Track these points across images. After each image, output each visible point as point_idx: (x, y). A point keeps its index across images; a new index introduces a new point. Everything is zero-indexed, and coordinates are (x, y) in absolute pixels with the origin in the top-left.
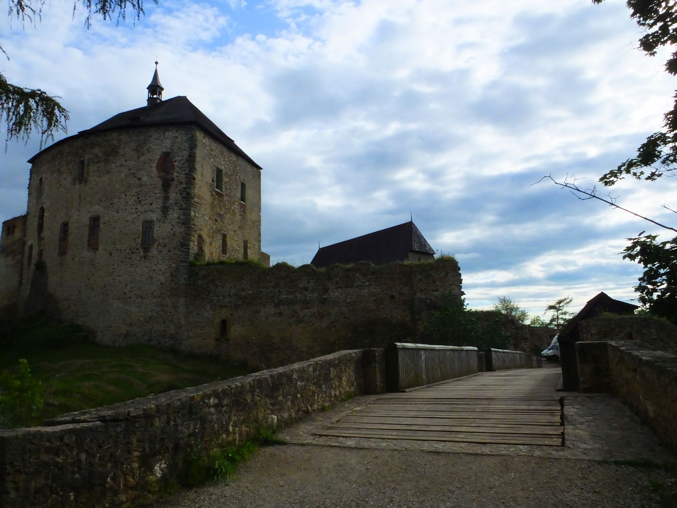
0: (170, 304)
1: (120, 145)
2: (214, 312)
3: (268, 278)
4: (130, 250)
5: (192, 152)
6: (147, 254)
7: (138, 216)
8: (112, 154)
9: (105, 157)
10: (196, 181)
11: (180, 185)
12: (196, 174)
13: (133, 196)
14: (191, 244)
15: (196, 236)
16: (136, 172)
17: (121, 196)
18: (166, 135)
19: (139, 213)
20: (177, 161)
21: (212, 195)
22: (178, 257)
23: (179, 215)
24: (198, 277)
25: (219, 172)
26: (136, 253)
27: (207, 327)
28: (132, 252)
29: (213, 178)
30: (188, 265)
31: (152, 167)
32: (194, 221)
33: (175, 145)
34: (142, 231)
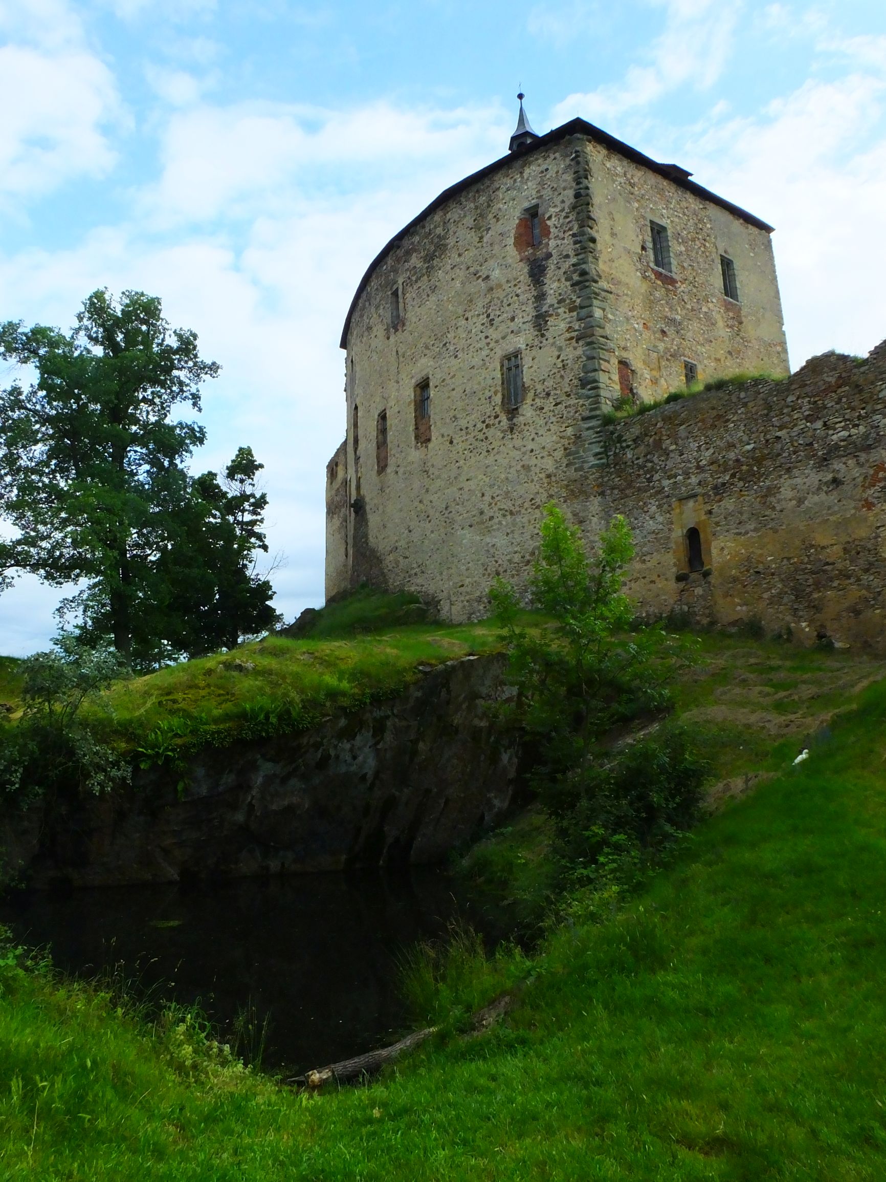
0: (569, 515)
1: (448, 230)
2: (668, 515)
3: (790, 399)
4: (484, 422)
5: (581, 186)
6: (515, 420)
7: (492, 350)
8: (437, 254)
9: (426, 265)
10: (599, 246)
11: (565, 261)
12: (597, 231)
13: (479, 315)
14: (603, 378)
15: (614, 361)
16: (479, 268)
17: (459, 324)
18: (525, 175)
19: (492, 345)
20: (553, 216)
21: (645, 278)
22: (576, 412)
23: (570, 322)
24: (624, 444)
25: (658, 232)
26: (494, 425)
27: (655, 554)
28: (487, 426)
29: (644, 241)
30: (599, 422)
31: (506, 246)
32: (604, 328)
33: (546, 186)
34: (503, 378)
